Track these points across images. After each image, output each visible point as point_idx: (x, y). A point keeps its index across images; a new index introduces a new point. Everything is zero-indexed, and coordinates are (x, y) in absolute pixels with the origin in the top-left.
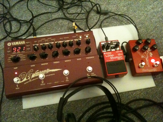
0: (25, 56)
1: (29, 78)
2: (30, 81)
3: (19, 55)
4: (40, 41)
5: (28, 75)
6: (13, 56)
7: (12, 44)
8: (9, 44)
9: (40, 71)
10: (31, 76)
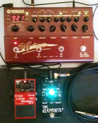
0: (24, 26)
1: (27, 50)
4: (40, 12)
6: (13, 24)
8: (9, 11)
9: (38, 44)
10: (29, 47)
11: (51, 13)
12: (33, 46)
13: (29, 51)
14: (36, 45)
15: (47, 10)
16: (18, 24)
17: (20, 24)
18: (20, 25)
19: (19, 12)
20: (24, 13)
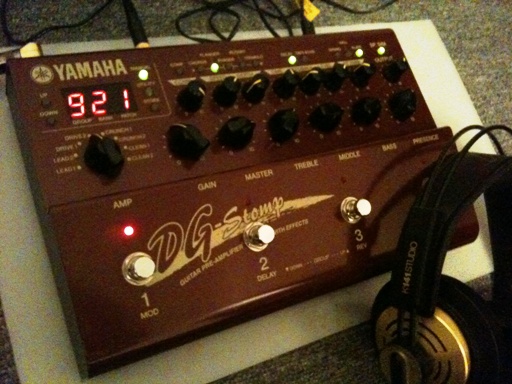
0: (143, 136)
1: (200, 252)
2: (208, 264)
3: (113, 135)
8: (42, 74)
9: (245, 211)
10: (207, 238)
11: (252, 62)
12: (224, 228)
13: (212, 258)
14: (238, 218)
15: (231, 52)
16: (111, 131)
17: (120, 131)
18: (120, 135)
19: (96, 72)
20: (125, 72)
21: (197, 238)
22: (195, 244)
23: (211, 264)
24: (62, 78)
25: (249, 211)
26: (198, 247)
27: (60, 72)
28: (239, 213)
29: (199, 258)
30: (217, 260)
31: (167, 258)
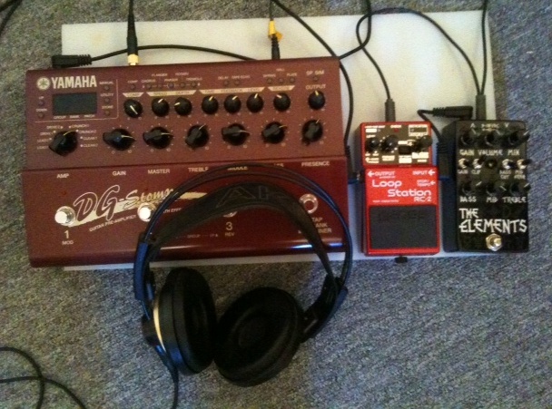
0: (95, 131)
1: (106, 214)
3: (76, 129)
4: (150, 81)
5: (102, 201)
6: (55, 127)
7: (52, 84)
8: (43, 84)
9: (143, 194)
10: (112, 206)
11: (191, 82)
12: (126, 202)
13: (113, 219)
14: (137, 198)
15: (177, 74)
16: (76, 126)
17: (81, 126)
18: (80, 129)
19: (77, 84)
20: (96, 85)
21: (106, 205)
22: (103, 209)
23: (111, 223)
24: (55, 87)
25: (146, 194)
26: (106, 210)
27: (54, 82)
28: (139, 194)
29: (104, 218)
30: (116, 221)
31: (84, 213)
